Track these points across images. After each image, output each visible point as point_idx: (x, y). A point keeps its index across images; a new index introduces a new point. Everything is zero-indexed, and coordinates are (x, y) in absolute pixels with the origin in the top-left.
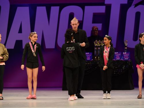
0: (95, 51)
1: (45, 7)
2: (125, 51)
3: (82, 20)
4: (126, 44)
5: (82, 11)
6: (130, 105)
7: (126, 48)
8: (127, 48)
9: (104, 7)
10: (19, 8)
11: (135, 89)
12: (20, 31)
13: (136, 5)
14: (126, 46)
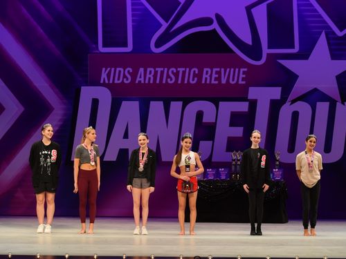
0: (233, 167)
1: (162, 103)
2: (277, 167)
3: (214, 121)
4: (278, 158)
5: (215, 108)
6: (282, 245)
7: (278, 163)
8: (280, 162)
9: (247, 103)
10: (124, 103)
11: (289, 222)
12: (126, 136)
13: (293, 102)
14: (278, 161)
